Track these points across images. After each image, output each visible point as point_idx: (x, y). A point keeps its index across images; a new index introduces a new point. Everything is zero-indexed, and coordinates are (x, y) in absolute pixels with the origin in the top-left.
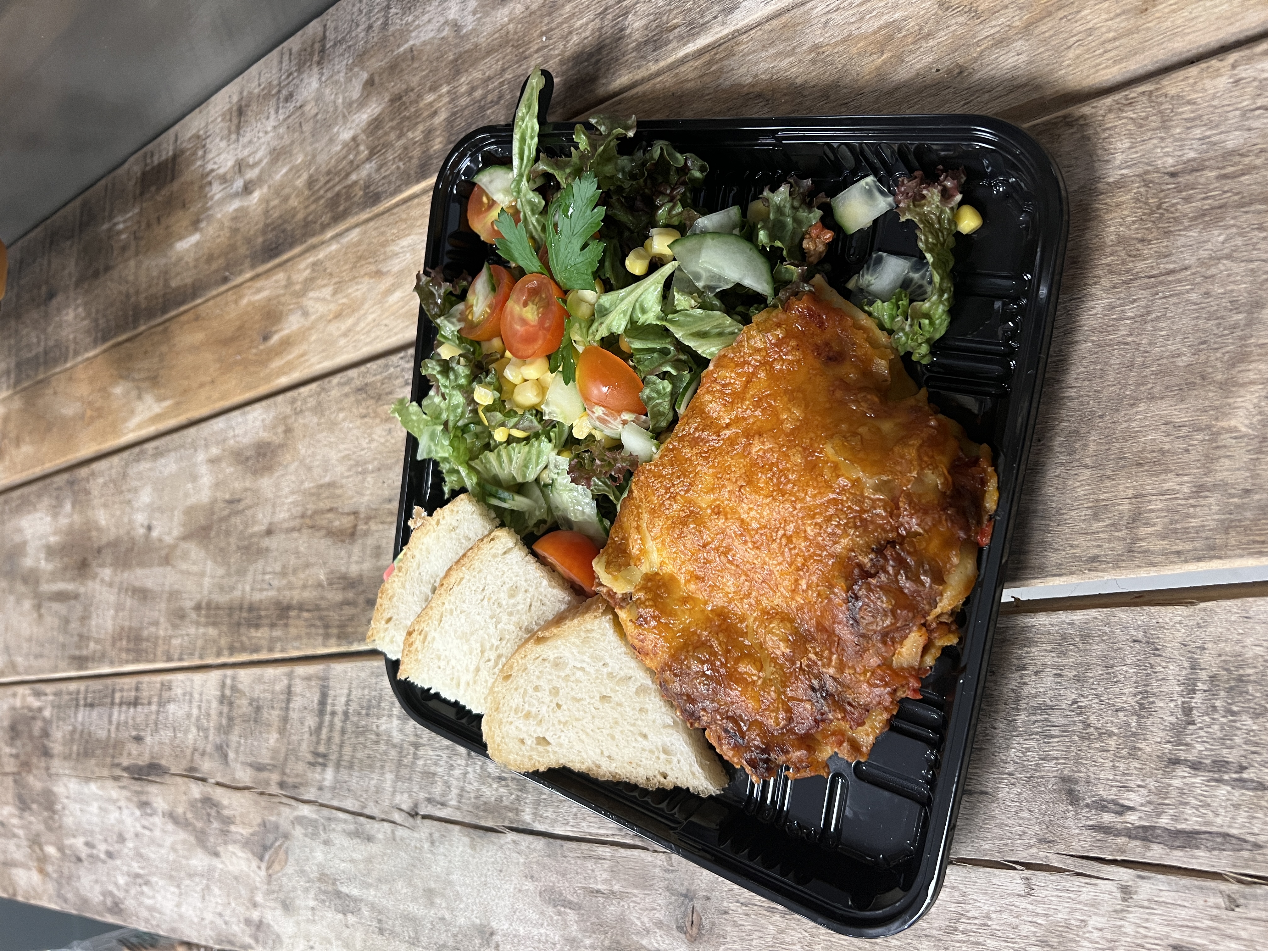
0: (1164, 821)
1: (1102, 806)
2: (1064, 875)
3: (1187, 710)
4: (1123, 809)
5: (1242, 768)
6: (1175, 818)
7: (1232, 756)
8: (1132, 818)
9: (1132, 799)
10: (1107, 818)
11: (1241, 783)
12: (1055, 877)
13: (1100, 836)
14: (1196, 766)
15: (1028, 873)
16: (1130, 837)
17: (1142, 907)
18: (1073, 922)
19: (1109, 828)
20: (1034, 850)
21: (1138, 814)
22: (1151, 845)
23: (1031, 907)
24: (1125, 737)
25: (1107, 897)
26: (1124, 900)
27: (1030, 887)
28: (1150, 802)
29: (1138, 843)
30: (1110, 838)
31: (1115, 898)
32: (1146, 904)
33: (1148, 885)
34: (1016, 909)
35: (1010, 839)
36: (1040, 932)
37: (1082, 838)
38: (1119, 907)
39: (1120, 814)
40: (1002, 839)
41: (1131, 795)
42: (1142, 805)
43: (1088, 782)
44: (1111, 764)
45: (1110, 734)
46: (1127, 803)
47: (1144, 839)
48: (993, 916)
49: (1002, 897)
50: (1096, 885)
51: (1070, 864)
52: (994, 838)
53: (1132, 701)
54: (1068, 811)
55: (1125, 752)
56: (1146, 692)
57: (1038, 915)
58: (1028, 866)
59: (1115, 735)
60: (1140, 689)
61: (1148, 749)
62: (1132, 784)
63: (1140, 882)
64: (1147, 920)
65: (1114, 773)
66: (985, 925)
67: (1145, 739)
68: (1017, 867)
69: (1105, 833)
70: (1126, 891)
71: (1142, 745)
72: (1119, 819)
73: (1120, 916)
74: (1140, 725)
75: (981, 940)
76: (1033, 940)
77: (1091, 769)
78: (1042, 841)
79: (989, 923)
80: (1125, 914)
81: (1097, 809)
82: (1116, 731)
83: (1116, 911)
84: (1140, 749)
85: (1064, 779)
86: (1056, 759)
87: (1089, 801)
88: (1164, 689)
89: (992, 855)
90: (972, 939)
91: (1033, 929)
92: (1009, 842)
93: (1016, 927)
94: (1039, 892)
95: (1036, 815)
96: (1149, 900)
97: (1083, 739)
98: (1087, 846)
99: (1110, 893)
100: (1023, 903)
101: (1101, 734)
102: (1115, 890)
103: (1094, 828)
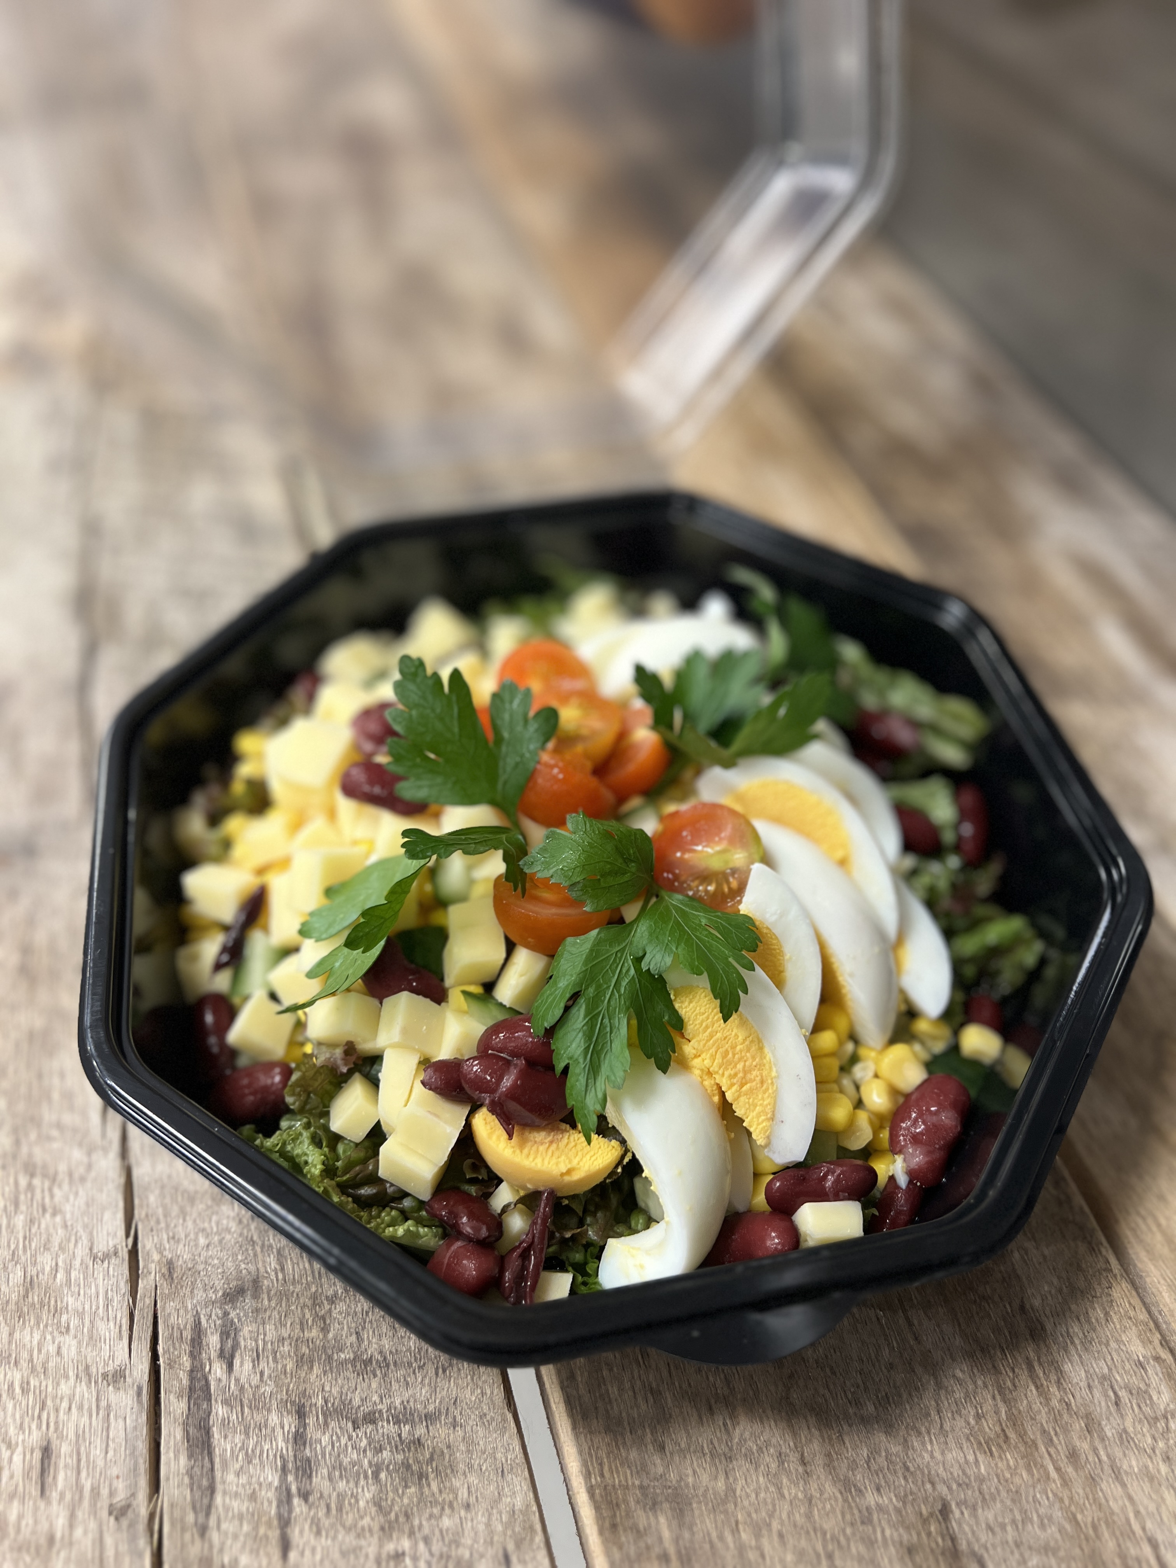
0: (219, 1410)
1: (228, 1331)
2: (128, 1297)
3: (371, 1418)
4: (228, 1358)
5: (305, 1496)
6: (225, 1423)
7: (320, 1481)
8: (218, 1370)
9: (244, 1367)
10: (213, 1340)
11: (285, 1498)
12: (124, 1287)
13: (188, 1334)
14: (299, 1439)
15: (124, 1254)
16: (192, 1371)
17: (98, 1400)
18: (64, 1318)
19: (200, 1344)
20: (156, 1257)
21: (224, 1378)
22: (185, 1399)
23: (77, 1263)
24: (324, 1347)
25: (106, 1353)
26: (105, 1376)
27: (106, 1257)
28: (242, 1389)
29: (185, 1382)
30: (186, 1347)
31: (106, 1364)
32: (103, 1404)
33: (130, 1402)
34: (72, 1245)
35: (168, 1226)
36: (43, 1278)
37: (182, 1312)
38: (93, 1370)
39: (221, 1354)
40: (165, 1216)
41: (248, 1365)
42: (237, 1380)
43: (257, 1311)
44: (286, 1335)
45: (325, 1330)
46: (237, 1362)
47: (192, 1389)
48: (58, 1219)
49: (85, 1226)
50: (121, 1338)
51: (144, 1302)
52: (164, 1207)
53: (373, 1350)
54: (216, 1292)
55: (305, 1350)
56: (388, 1365)
57: (68, 1273)
58: (134, 1253)
59: (325, 1336)
60: (390, 1358)
61: (313, 1377)
62: (263, 1365)
63: (132, 1392)
64: (80, 1408)
65: (275, 1340)
66: (44, 1210)
67: (325, 1372)
68: (131, 1240)
69: (193, 1340)
70: (117, 1377)
71: (316, 1370)
72: (213, 1355)
73: (82, 1375)
74: (342, 1364)
75: (23, 1208)
76: (32, 1271)
77: (275, 1313)
78: (170, 1266)
79: (48, 1216)
80: (85, 1380)
81: (224, 1325)
82: (330, 1335)
83: (87, 1367)
84: (311, 1368)
85: (256, 1283)
86: (282, 1269)
87: (233, 1314)
88: (395, 1386)
89: (141, 1206)
90: (22, 1197)
91: (47, 1269)
92: (163, 1225)
93: (46, 1247)
94: (100, 1269)
95: (204, 1253)
96: (109, 1406)
97: (314, 1297)
98: (173, 1320)
99: (112, 1357)
100: (81, 1252)
101: (323, 1318)
102: (117, 1362)
103: (197, 1324)
